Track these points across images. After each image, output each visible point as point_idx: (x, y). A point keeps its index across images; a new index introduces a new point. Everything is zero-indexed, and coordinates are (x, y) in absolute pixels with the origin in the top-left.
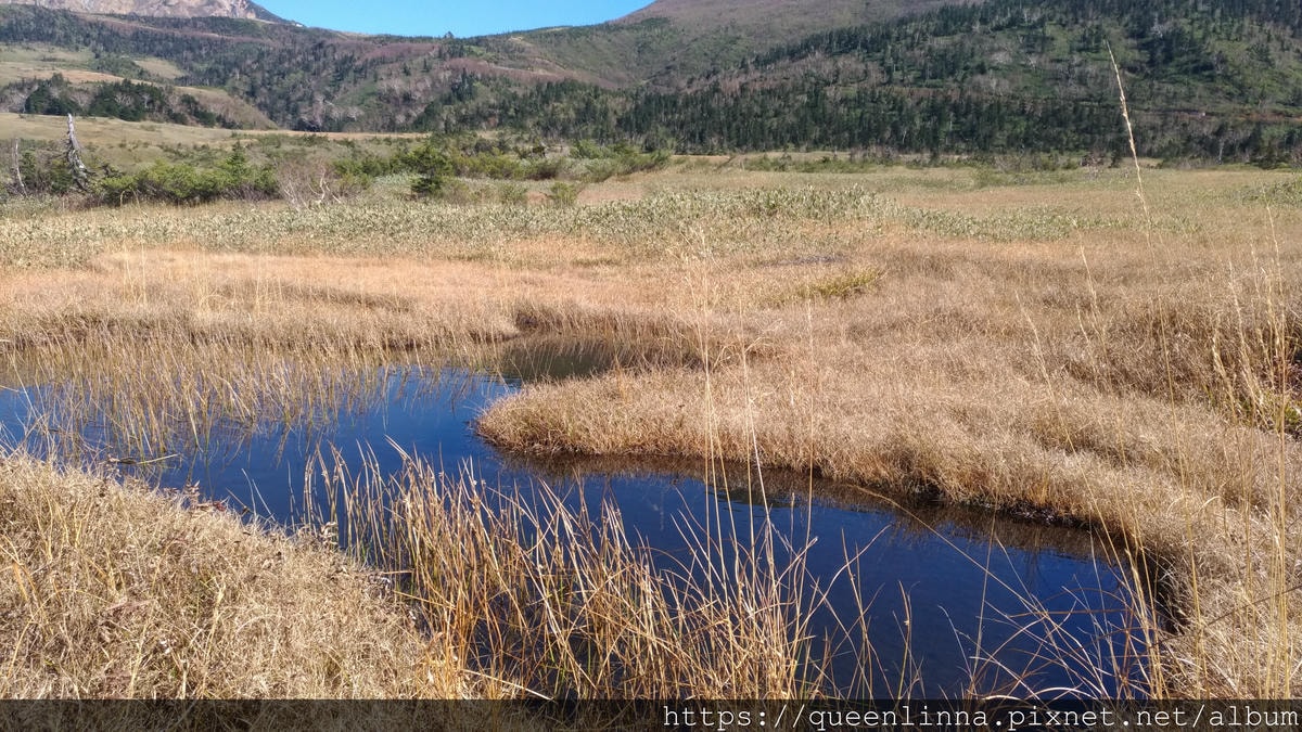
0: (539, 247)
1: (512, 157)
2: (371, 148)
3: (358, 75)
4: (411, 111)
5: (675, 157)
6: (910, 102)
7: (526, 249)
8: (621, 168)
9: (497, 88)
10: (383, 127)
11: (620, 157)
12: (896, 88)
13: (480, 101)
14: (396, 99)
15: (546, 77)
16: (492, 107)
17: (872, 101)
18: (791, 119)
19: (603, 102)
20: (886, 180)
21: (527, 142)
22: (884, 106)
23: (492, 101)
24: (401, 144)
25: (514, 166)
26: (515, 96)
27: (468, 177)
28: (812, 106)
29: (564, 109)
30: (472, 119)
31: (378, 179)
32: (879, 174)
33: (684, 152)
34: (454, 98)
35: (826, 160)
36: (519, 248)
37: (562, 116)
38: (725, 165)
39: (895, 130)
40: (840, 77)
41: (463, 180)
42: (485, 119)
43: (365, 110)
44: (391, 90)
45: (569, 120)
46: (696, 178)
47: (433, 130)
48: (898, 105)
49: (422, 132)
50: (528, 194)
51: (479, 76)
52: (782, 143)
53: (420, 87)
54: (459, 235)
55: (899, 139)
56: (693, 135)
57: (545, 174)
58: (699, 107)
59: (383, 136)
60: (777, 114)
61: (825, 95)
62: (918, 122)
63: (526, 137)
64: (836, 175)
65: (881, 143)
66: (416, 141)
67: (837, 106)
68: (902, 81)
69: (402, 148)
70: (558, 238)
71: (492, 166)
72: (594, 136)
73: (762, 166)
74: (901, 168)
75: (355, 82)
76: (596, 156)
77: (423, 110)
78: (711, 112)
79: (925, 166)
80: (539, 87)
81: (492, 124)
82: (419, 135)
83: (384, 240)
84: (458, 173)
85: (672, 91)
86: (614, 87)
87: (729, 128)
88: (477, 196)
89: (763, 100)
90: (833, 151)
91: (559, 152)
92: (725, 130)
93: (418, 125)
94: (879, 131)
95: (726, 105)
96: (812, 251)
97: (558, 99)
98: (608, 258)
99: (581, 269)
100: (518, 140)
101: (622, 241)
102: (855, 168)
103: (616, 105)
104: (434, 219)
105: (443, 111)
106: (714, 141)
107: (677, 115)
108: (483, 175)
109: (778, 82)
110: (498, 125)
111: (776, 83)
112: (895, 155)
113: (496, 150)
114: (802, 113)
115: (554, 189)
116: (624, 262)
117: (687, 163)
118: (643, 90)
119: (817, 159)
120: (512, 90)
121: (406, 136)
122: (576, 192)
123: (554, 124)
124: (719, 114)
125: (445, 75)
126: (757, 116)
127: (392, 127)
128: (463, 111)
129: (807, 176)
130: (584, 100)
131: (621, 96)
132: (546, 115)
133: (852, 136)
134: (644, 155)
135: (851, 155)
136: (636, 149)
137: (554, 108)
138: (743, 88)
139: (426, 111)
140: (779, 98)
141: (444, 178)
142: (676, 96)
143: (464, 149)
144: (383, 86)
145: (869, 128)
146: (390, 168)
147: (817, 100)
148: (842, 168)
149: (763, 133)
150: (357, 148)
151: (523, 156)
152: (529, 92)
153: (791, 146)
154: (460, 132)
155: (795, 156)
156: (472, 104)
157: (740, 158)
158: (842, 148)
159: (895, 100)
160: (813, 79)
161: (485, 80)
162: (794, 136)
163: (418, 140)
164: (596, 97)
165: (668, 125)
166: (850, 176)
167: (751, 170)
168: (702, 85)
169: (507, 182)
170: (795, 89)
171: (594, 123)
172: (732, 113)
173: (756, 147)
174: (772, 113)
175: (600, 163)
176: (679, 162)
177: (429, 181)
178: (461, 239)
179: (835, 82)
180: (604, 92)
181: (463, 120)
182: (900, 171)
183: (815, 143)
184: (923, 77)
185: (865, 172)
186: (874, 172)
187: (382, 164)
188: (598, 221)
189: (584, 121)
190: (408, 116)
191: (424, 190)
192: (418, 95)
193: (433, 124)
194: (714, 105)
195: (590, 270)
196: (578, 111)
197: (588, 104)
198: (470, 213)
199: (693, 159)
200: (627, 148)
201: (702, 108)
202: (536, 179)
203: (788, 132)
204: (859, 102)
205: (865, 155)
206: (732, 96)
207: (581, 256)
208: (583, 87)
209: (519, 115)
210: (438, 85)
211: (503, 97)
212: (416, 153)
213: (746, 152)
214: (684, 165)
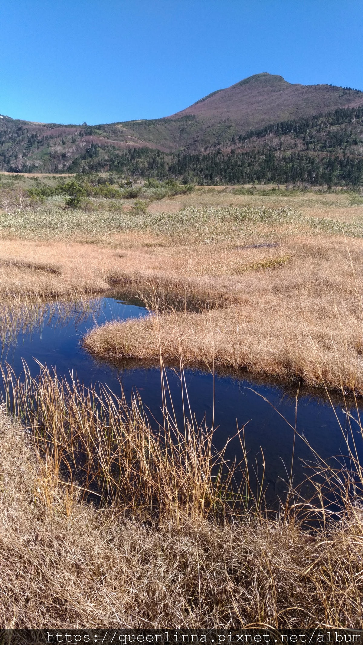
0: (126, 237)
1: (115, 187)
2: (46, 181)
3: (39, 144)
4: (66, 163)
5: (198, 187)
6: (317, 160)
7: (119, 238)
8: (170, 193)
9: (109, 151)
10: (52, 171)
11: (170, 187)
12: (311, 152)
13: (100, 158)
14: (58, 156)
15: (133, 146)
16: (106, 161)
17: (298, 159)
18: (257, 168)
19: (162, 159)
20: (303, 200)
21: (123, 179)
22: (304, 161)
23: (106, 158)
24: (61, 179)
25: (116, 192)
26: (117, 155)
27: (94, 197)
28: (267, 161)
29: (142, 162)
30: (96, 167)
31: (49, 198)
32: (300, 197)
33: (202, 184)
34: (87, 156)
35: (274, 189)
36: (117, 237)
37: (141, 166)
38: (223, 191)
39: (310, 174)
40: (282, 146)
41: (91, 199)
42: (103, 167)
43: (43, 162)
44: (56, 152)
45: (145, 168)
46: (208, 198)
47: (77, 173)
48: (311, 161)
49: (71, 173)
50: (123, 206)
51: (100, 145)
52: (252, 180)
53: (70, 150)
54: (87, 230)
55: (311, 178)
56: (207, 176)
57: (132, 196)
58: (210, 161)
59: (52, 175)
60: (250, 165)
61: (274, 156)
62: (321, 170)
63: (123, 176)
64: (278, 197)
65: (302, 180)
66: (69, 178)
67: (280, 161)
68: (314, 149)
69: (61, 181)
70: (135, 232)
71: (105, 192)
72: (157, 176)
73: (242, 192)
74: (312, 194)
75: (38, 148)
76: (158, 187)
77: (71, 162)
78: (216, 164)
79: (324, 192)
80: (130, 151)
81: (106, 170)
82: (70, 175)
83: (50, 232)
84: (89, 195)
85: (197, 153)
86: (167, 151)
87: (225, 172)
88: (97, 207)
89: (243, 158)
90: (278, 184)
91: (140, 184)
92: (223, 173)
93: (69, 170)
94: (301, 175)
95: (224, 160)
96: (262, 241)
97: (139, 157)
98: (160, 243)
99: (146, 249)
100: (119, 178)
101: (167, 234)
102: (288, 194)
103: (169, 160)
104: (74, 221)
105: (82, 163)
106: (218, 179)
107: (199, 166)
108: (101, 196)
109: (250, 149)
110: (109, 170)
111: (249, 149)
112: (309, 187)
113: (107, 183)
114: (262, 165)
115: (136, 204)
116: (168, 245)
117: (203, 190)
118: (182, 153)
119: (269, 189)
120: (116, 152)
121: (63, 175)
122: (147, 205)
123: (137, 170)
124: (220, 165)
125: (83, 145)
126: (239, 166)
127: (56, 171)
128: (92, 163)
129: (264, 197)
130: (152, 157)
131: (171, 155)
132: (133, 165)
133: (287, 177)
134: (182, 186)
135: (287, 186)
136: (178, 183)
137: (137, 161)
138: (233, 152)
139: (73, 162)
140: (251, 157)
141: (82, 198)
142: (198, 156)
143: (92, 182)
144: (52, 150)
145: (296, 173)
146: (54, 192)
147: (270, 158)
148: (283, 194)
149: (242, 174)
150: (39, 181)
151: (121, 186)
152: (125, 153)
153: (257, 181)
154: (90, 173)
155: (258, 187)
156: (96, 159)
157: (230, 188)
158: (282, 183)
159: (310, 158)
160: (268, 148)
161: (103, 147)
162: (259, 177)
163: (69, 177)
164: (158, 156)
165: (194, 170)
166: (285, 198)
167: (235, 194)
168: (212, 150)
169: (113, 200)
170: (259, 152)
171: (157, 169)
172: (227, 164)
173: (239, 182)
174: (247, 164)
175: (160, 190)
176: (199, 190)
177: (74, 200)
178: (88, 233)
179: (279, 149)
180: (162, 153)
181: (92, 167)
182: (311, 196)
183: (269, 180)
184: (325, 147)
185: (294, 196)
186: (298, 196)
187: (51, 191)
188: (156, 223)
189: (152, 168)
190: (64, 165)
191: (72, 204)
192: (69, 154)
193: (76, 169)
194: (218, 160)
195: (151, 249)
196: (149, 163)
197: (154, 160)
198: (93, 218)
199: (206, 188)
200: (173, 183)
201: (212, 162)
202: (127, 198)
203: (255, 175)
204: (291, 159)
205: (294, 187)
206: (227, 156)
207: (147, 242)
208: (152, 151)
209: (120, 165)
210: (79, 149)
211: (112, 156)
212: (68, 185)
213: (234, 184)
214: (202, 192)
